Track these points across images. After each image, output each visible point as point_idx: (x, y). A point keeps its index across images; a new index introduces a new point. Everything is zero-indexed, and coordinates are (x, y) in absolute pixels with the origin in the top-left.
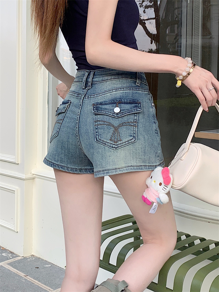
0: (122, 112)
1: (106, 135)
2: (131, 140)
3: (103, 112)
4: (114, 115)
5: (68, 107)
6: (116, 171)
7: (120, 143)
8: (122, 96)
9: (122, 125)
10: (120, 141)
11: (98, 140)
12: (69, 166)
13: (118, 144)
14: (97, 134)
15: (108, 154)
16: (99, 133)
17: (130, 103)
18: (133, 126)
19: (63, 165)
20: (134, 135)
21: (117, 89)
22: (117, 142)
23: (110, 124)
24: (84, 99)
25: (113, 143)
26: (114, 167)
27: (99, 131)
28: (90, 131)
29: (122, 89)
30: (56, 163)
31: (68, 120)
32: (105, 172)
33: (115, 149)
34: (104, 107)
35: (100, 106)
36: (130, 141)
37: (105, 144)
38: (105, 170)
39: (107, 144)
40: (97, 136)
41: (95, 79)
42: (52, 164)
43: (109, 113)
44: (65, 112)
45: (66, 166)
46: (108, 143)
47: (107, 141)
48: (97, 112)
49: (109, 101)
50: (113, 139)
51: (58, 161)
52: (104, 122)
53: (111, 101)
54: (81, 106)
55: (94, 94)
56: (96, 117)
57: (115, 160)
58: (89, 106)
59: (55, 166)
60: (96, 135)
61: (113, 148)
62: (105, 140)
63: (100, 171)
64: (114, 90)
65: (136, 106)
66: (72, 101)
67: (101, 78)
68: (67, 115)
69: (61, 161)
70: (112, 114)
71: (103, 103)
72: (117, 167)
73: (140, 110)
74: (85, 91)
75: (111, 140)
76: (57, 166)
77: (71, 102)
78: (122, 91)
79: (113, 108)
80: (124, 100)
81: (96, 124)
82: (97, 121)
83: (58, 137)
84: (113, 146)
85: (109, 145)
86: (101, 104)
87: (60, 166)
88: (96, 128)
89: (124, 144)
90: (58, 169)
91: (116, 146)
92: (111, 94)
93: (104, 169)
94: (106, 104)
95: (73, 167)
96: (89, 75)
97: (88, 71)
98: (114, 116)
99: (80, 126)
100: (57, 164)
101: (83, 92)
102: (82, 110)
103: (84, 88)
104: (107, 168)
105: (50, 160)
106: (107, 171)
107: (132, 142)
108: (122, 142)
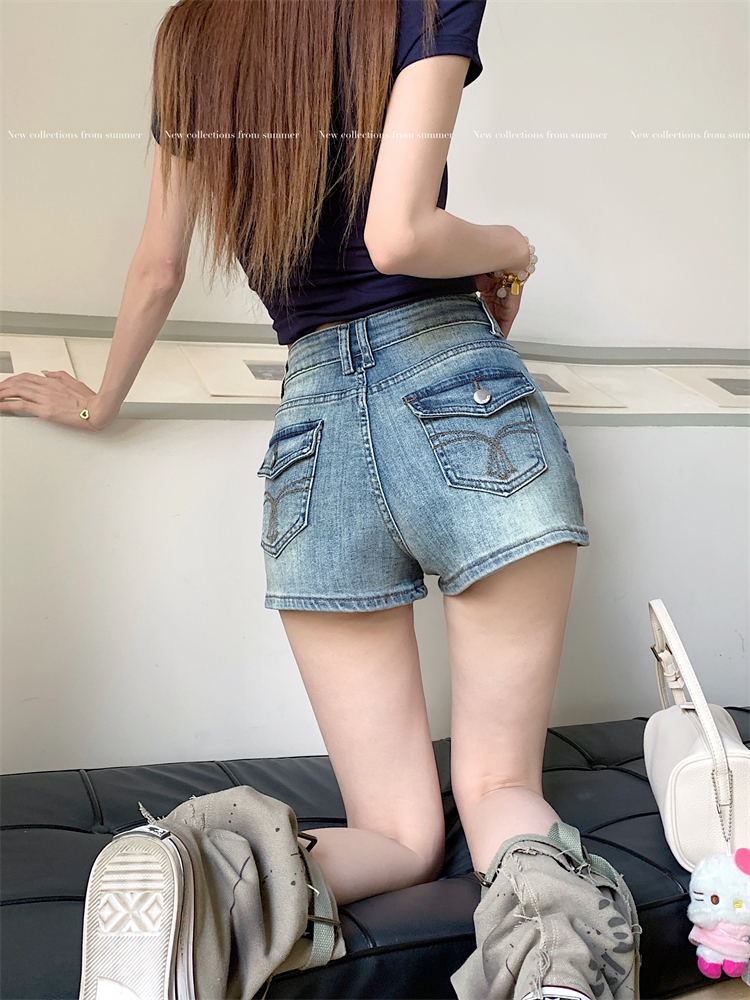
0: (494, 399)
1: (475, 464)
2: (535, 466)
3: (447, 409)
4: (478, 410)
5: (319, 437)
6: (529, 547)
7: (513, 477)
8: (477, 364)
9: (503, 432)
10: (514, 471)
11: (457, 481)
12: (361, 595)
13: (509, 480)
14: (449, 466)
15: (494, 509)
16: (454, 463)
17: (502, 377)
18: (529, 431)
19: (344, 596)
20: (538, 453)
21: (457, 349)
22: (506, 477)
23: (474, 436)
24: (369, 396)
25: (498, 481)
26: (520, 537)
27: (452, 457)
28: (423, 468)
29: (470, 347)
30: (323, 596)
31: (333, 470)
32: (500, 555)
33: (506, 494)
34: (443, 397)
35: (433, 398)
36: (535, 470)
37: (477, 486)
38: (499, 552)
39: (483, 485)
40: (449, 472)
41: (379, 340)
42: (313, 601)
43: (465, 409)
44: (314, 455)
45: (353, 596)
46: (485, 482)
47: (483, 479)
48: (432, 413)
49: (451, 380)
50: (494, 470)
51: (326, 589)
52: (457, 432)
53: (456, 379)
54: (367, 416)
55: (393, 375)
56: (429, 426)
57: (518, 521)
58: (392, 408)
59: (324, 604)
60: (446, 470)
61: (501, 491)
62: (476, 478)
63: (483, 560)
64: (450, 353)
65: (518, 383)
66: (325, 419)
67: (396, 332)
68: (324, 459)
69: (335, 586)
70: (472, 410)
71: (436, 389)
72: (528, 535)
73: (530, 388)
74: (360, 376)
75: (490, 473)
76: (327, 603)
77: (323, 423)
78: (471, 352)
79: (467, 395)
80: (488, 371)
81: (437, 443)
82: (437, 436)
83: (309, 528)
84: (501, 487)
85: (490, 487)
86: (429, 392)
87: (337, 602)
88: (442, 454)
89: (524, 478)
90: (334, 610)
91: (508, 487)
92: (445, 365)
93: (494, 550)
94: (444, 390)
95: (372, 594)
96: (352, 334)
97: (344, 325)
98: (479, 412)
99: (382, 468)
100: (328, 597)
101: (352, 381)
102: (373, 426)
103: (352, 370)
104: (502, 545)
105: (304, 595)
106: (504, 554)
107: (539, 471)
108: (517, 475)
